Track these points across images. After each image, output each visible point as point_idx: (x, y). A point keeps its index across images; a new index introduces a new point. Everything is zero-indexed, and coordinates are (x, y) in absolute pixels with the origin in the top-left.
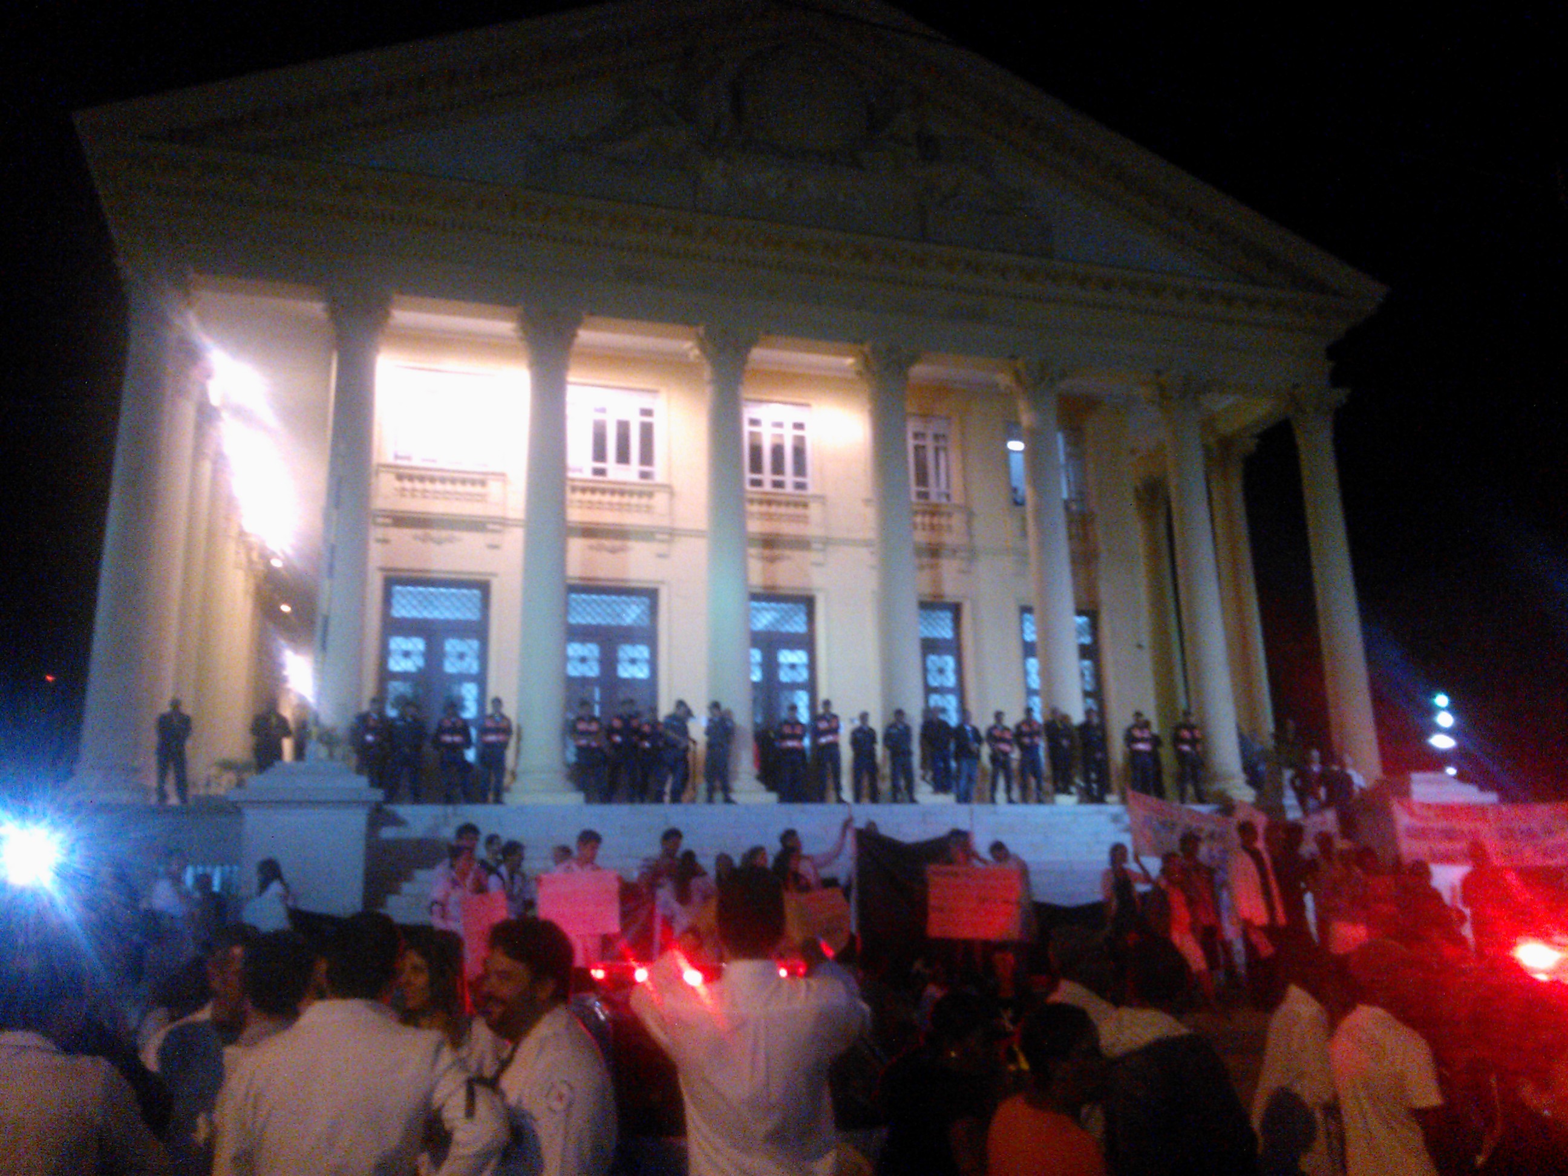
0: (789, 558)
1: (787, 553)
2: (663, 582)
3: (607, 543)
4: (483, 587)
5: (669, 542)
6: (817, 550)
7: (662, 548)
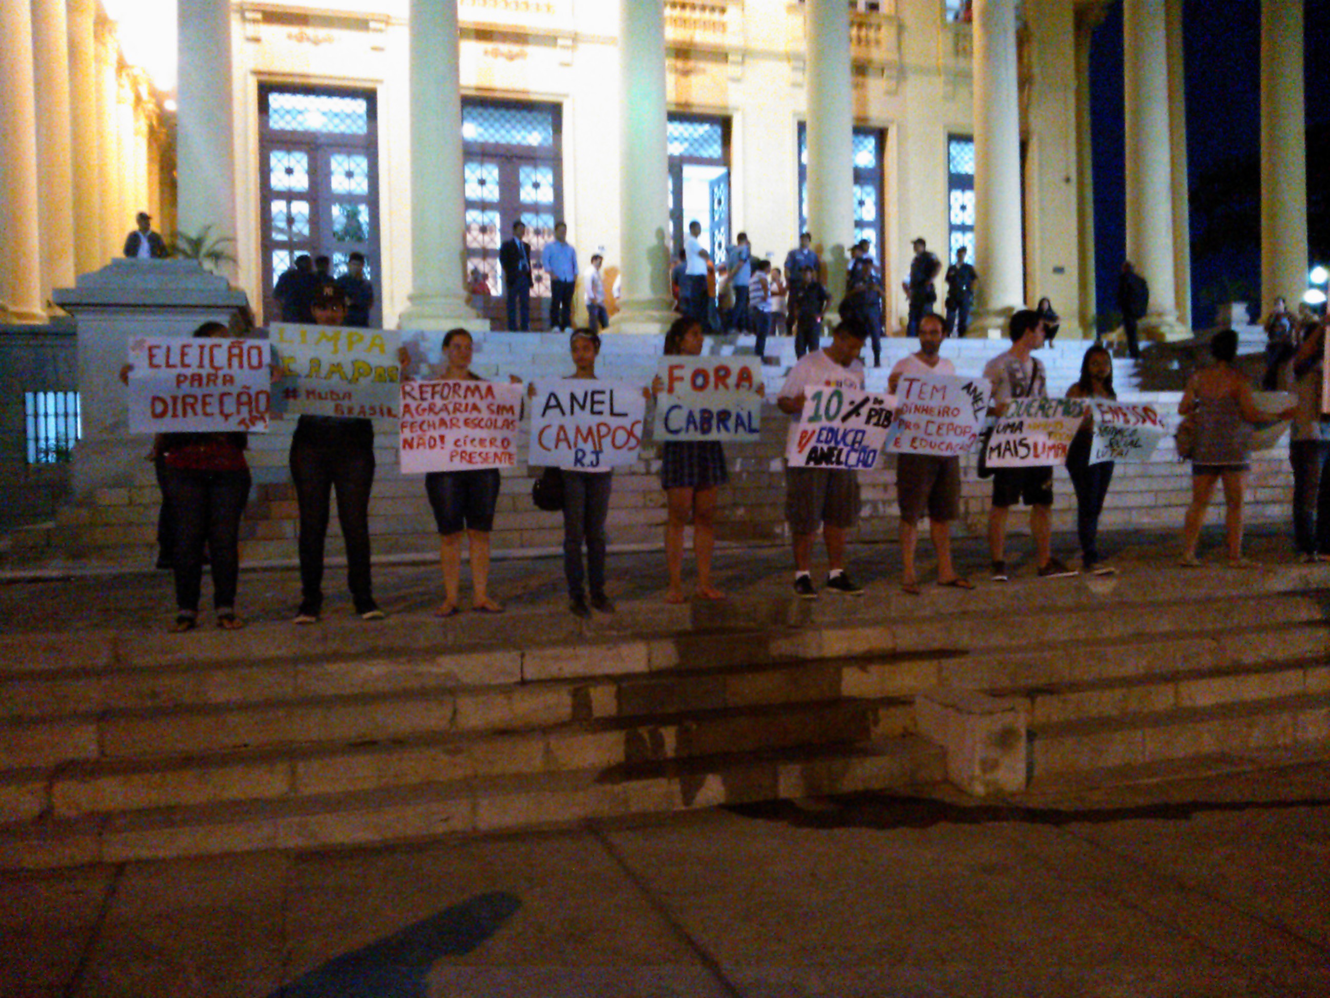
0: (704, 71)
1: (702, 65)
2: (566, 96)
3: (505, 48)
4: (370, 96)
5: (573, 48)
6: (733, 63)
7: (566, 55)
